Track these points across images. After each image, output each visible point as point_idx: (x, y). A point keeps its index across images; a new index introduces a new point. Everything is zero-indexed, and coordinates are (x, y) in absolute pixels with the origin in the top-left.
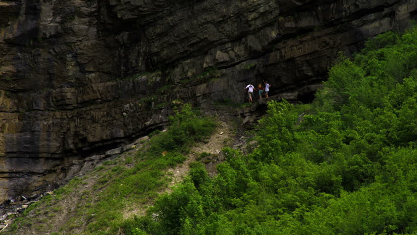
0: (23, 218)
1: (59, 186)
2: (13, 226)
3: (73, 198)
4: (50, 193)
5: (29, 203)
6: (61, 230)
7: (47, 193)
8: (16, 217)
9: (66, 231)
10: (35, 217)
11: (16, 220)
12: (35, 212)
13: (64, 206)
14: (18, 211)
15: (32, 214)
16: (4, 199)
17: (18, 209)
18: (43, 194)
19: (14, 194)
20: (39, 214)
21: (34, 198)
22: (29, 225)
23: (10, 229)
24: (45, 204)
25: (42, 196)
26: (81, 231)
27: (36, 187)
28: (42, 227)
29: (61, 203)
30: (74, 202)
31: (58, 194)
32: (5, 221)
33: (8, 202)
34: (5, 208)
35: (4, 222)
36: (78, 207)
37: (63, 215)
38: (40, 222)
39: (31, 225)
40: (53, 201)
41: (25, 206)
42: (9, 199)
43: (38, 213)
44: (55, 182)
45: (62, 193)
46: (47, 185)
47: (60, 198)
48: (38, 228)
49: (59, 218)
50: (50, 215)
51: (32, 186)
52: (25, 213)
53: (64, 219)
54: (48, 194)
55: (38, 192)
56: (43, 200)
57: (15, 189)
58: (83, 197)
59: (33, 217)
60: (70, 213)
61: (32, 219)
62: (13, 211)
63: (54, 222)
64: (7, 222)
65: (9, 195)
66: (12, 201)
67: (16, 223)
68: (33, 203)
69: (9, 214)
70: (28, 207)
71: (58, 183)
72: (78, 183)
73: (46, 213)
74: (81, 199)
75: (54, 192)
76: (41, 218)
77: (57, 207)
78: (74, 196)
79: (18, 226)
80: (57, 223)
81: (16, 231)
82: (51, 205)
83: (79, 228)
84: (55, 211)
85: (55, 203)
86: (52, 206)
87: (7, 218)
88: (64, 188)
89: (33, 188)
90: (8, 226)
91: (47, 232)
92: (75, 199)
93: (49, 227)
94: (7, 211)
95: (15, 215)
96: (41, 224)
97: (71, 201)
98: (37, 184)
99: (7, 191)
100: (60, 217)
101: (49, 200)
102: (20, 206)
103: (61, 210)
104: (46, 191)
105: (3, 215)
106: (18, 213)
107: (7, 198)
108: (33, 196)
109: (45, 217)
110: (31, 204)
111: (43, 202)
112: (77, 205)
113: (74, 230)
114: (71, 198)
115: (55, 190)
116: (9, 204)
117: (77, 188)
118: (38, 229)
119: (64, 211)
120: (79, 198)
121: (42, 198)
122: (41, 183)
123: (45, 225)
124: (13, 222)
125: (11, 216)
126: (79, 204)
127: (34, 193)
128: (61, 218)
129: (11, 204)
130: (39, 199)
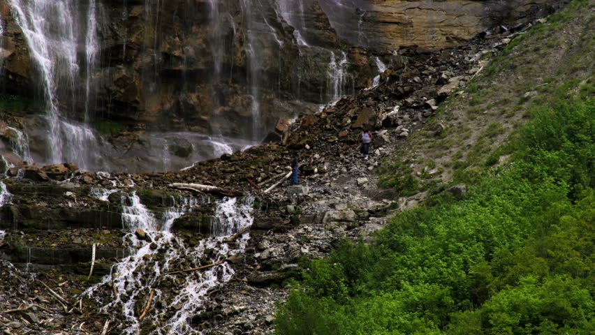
0: (503, 57)
1: (554, 11)
2: (491, 68)
3: (576, 27)
4: (542, 20)
5: (512, 35)
6: (559, 73)
7: (537, 21)
8: (494, 56)
9: (566, 74)
10: (521, 55)
11: (495, 60)
12: (521, 49)
13: (563, 38)
14: (497, 47)
15: (517, 51)
16: (477, 31)
17: (497, 44)
18: (531, 23)
19: (491, 23)
20: (527, 51)
21: (519, 29)
22: (513, 68)
23: (487, 74)
24: (535, 37)
25: (530, 25)
26: (588, 73)
27: (521, 13)
28: (531, 69)
29: (557, 34)
30: (577, 33)
31: (553, 22)
32: (479, 62)
33: (482, 35)
34: (479, 44)
35: (477, 64)
36: (583, 40)
37: (562, 52)
38: (528, 63)
39: (516, 67)
40: (546, 33)
41: (506, 40)
42: (484, 30)
43: (525, 49)
44: (548, 4)
45: (558, 20)
46: (538, 9)
47: (556, 28)
48: (525, 71)
49: (556, 57)
50: (542, 52)
51: (516, 11)
52: (506, 50)
53: (563, 57)
54: (539, 22)
55: (525, 20)
56: (532, 30)
57: (492, 17)
58: (590, 25)
59: (519, 56)
60: (571, 48)
61: (517, 59)
62: (490, 48)
63: (548, 61)
64: (483, 64)
65: (484, 25)
66: (488, 33)
67: (494, 64)
68: (518, 35)
69: (484, 52)
70: (511, 41)
71: (553, 6)
72: (582, 5)
73: (537, 50)
74: (587, 28)
75: (548, 19)
76: (530, 57)
77: (553, 40)
78: (577, 24)
79: (497, 69)
80: (552, 63)
81: (495, 75)
82: (543, 38)
83: (584, 69)
84: (550, 47)
85: (549, 35)
86: (545, 40)
87: (482, 57)
88: (562, 13)
89: (518, 15)
90: (484, 69)
91: (539, 76)
92: (578, 28)
93: (543, 69)
94: (481, 48)
95: (493, 53)
96: (530, 66)
97: (573, 30)
98: (522, 9)
99: (481, 20)
100: (558, 55)
101: (541, 31)
102: (499, 40)
103: (558, 45)
104: (535, 19)
105: (476, 53)
106: (496, 50)
107: (480, 30)
108: (518, 26)
109: (535, 56)
110: (515, 37)
111: (533, 34)
112: (581, 37)
113: (578, 72)
114: (572, 27)
115: (549, 16)
116: (483, 38)
117: (580, 12)
118: (526, 73)
119: (563, 46)
120: (584, 27)
121: (530, 28)
122: (529, 6)
123: (534, 66)
124: (491, 64)
125: (486, 54)
126: (584, 35)
127: (518, 21)
128: (559, 57)
129: (486, 37)
130: (527, 30)
